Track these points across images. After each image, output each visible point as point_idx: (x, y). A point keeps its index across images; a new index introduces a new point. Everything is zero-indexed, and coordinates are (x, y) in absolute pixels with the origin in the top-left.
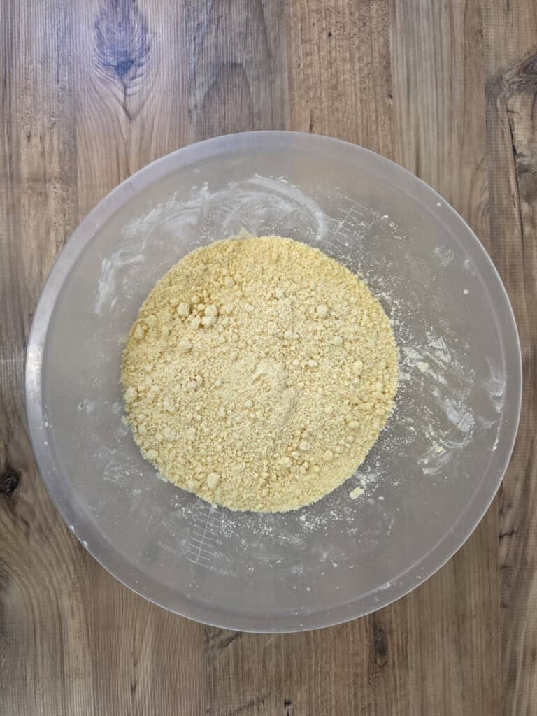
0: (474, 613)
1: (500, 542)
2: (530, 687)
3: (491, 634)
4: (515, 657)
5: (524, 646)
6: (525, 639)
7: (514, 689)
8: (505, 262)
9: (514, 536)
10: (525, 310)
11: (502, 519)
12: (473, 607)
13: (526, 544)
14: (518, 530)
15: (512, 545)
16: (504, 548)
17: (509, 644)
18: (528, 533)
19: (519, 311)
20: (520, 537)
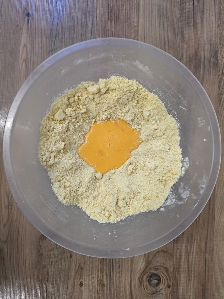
8: (185, 15)
10: (193, 36)
19: (190, 36)
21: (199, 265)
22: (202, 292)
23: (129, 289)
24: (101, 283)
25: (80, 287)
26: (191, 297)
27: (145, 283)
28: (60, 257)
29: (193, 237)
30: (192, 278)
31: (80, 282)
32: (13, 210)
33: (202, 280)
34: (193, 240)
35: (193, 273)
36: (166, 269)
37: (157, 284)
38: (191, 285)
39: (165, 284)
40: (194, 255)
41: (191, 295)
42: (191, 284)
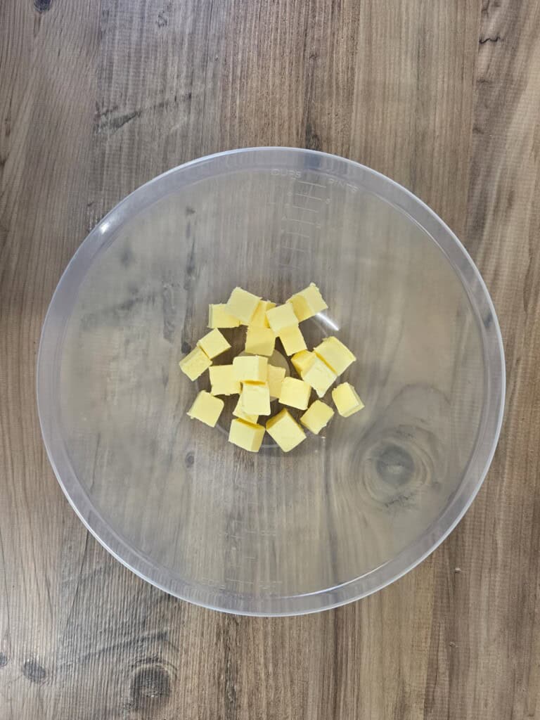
0: (437, 134)
1: (479, 49)
2: (501, 240)
3: (457, 164)
4: (486, 198)
5: (499, 187)
6: (501, 177)
7: (480, 239)
9: (499, 42)
11: (485, 19)
12: (438, 124)
13: (513, 56)
14: (505, 37)
15: (495, 55)
16: (484, 57)
17: (480, 181)
18: (518, 43)
20: (507, 46)
21: (529, 433)
22: (532, 511)
23: (323, 483)
24: (245, 461)
25: (188, 467)
26: (502, 522)
27: (370, 471)
28: (134, 380)
29: (515, 352)
30: (506, 471)
31: (188, 454)
32: (9, 244)
33: (535, 477)
34: (515, 361)
35: (508, 454)
36: (431, 437)
37: (403, 480)
38: (500, 491)
39: (424, 480)
40: (515, 403)
41: (502, 517)
42: (501, 486)
